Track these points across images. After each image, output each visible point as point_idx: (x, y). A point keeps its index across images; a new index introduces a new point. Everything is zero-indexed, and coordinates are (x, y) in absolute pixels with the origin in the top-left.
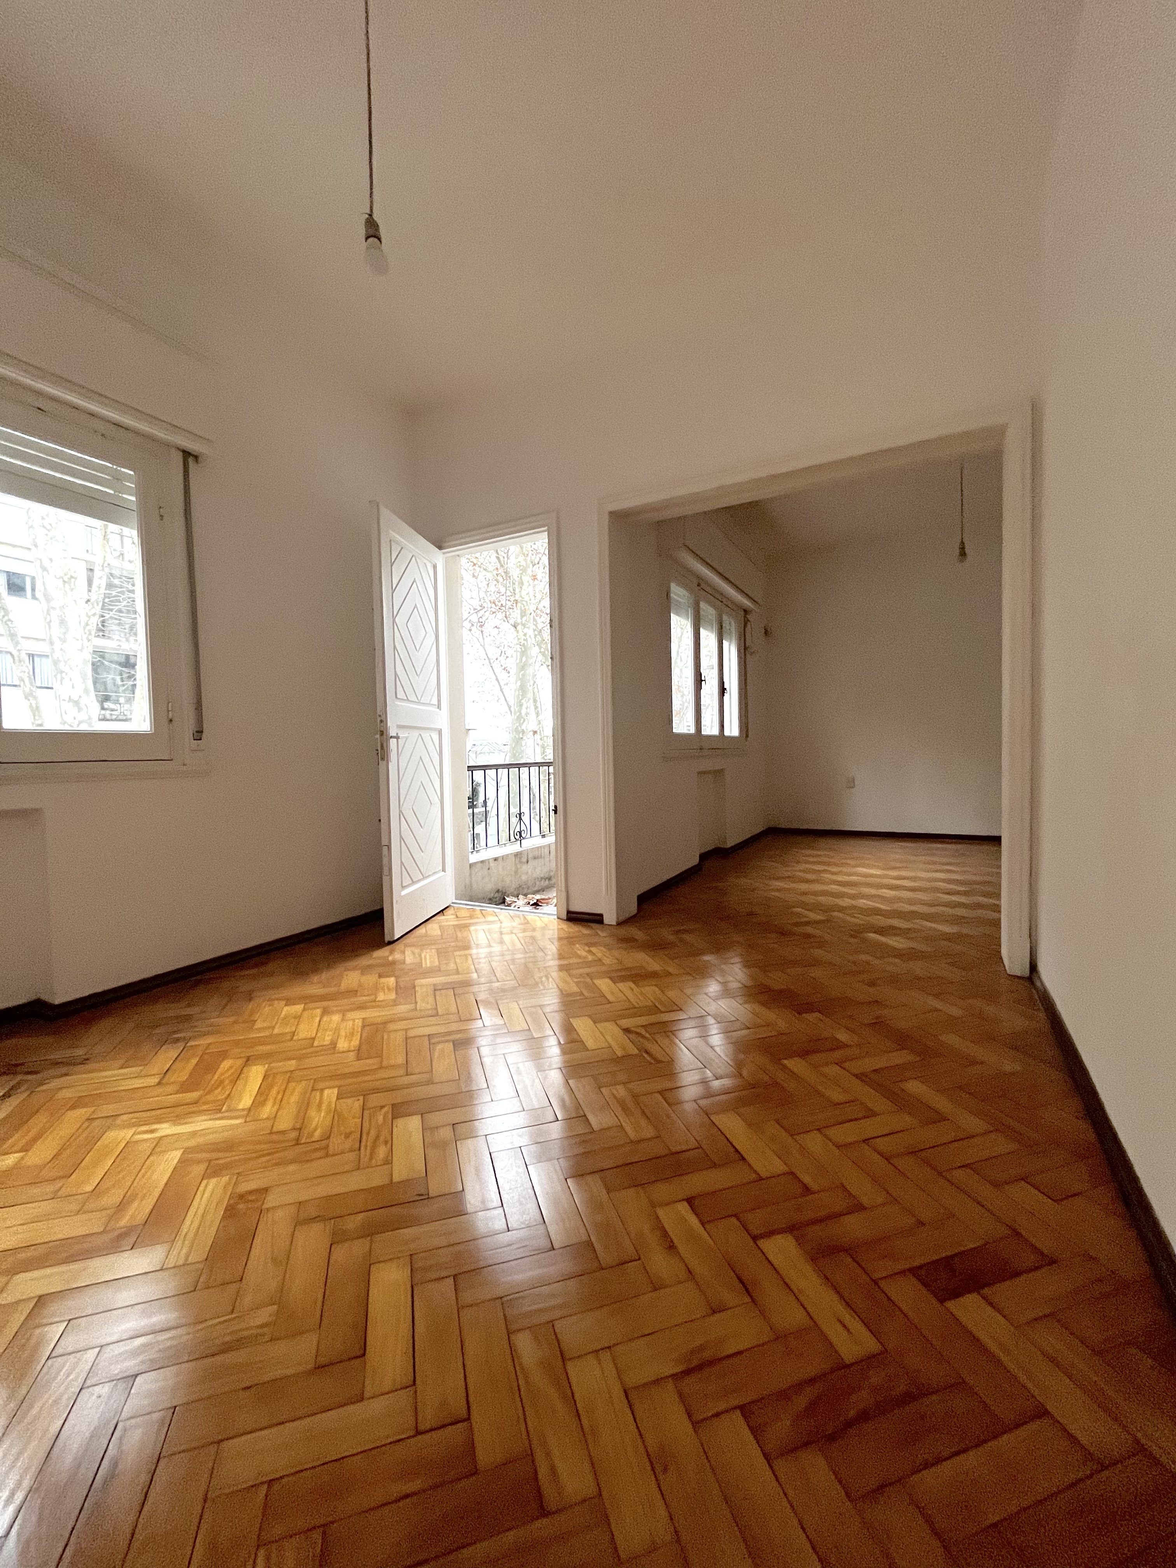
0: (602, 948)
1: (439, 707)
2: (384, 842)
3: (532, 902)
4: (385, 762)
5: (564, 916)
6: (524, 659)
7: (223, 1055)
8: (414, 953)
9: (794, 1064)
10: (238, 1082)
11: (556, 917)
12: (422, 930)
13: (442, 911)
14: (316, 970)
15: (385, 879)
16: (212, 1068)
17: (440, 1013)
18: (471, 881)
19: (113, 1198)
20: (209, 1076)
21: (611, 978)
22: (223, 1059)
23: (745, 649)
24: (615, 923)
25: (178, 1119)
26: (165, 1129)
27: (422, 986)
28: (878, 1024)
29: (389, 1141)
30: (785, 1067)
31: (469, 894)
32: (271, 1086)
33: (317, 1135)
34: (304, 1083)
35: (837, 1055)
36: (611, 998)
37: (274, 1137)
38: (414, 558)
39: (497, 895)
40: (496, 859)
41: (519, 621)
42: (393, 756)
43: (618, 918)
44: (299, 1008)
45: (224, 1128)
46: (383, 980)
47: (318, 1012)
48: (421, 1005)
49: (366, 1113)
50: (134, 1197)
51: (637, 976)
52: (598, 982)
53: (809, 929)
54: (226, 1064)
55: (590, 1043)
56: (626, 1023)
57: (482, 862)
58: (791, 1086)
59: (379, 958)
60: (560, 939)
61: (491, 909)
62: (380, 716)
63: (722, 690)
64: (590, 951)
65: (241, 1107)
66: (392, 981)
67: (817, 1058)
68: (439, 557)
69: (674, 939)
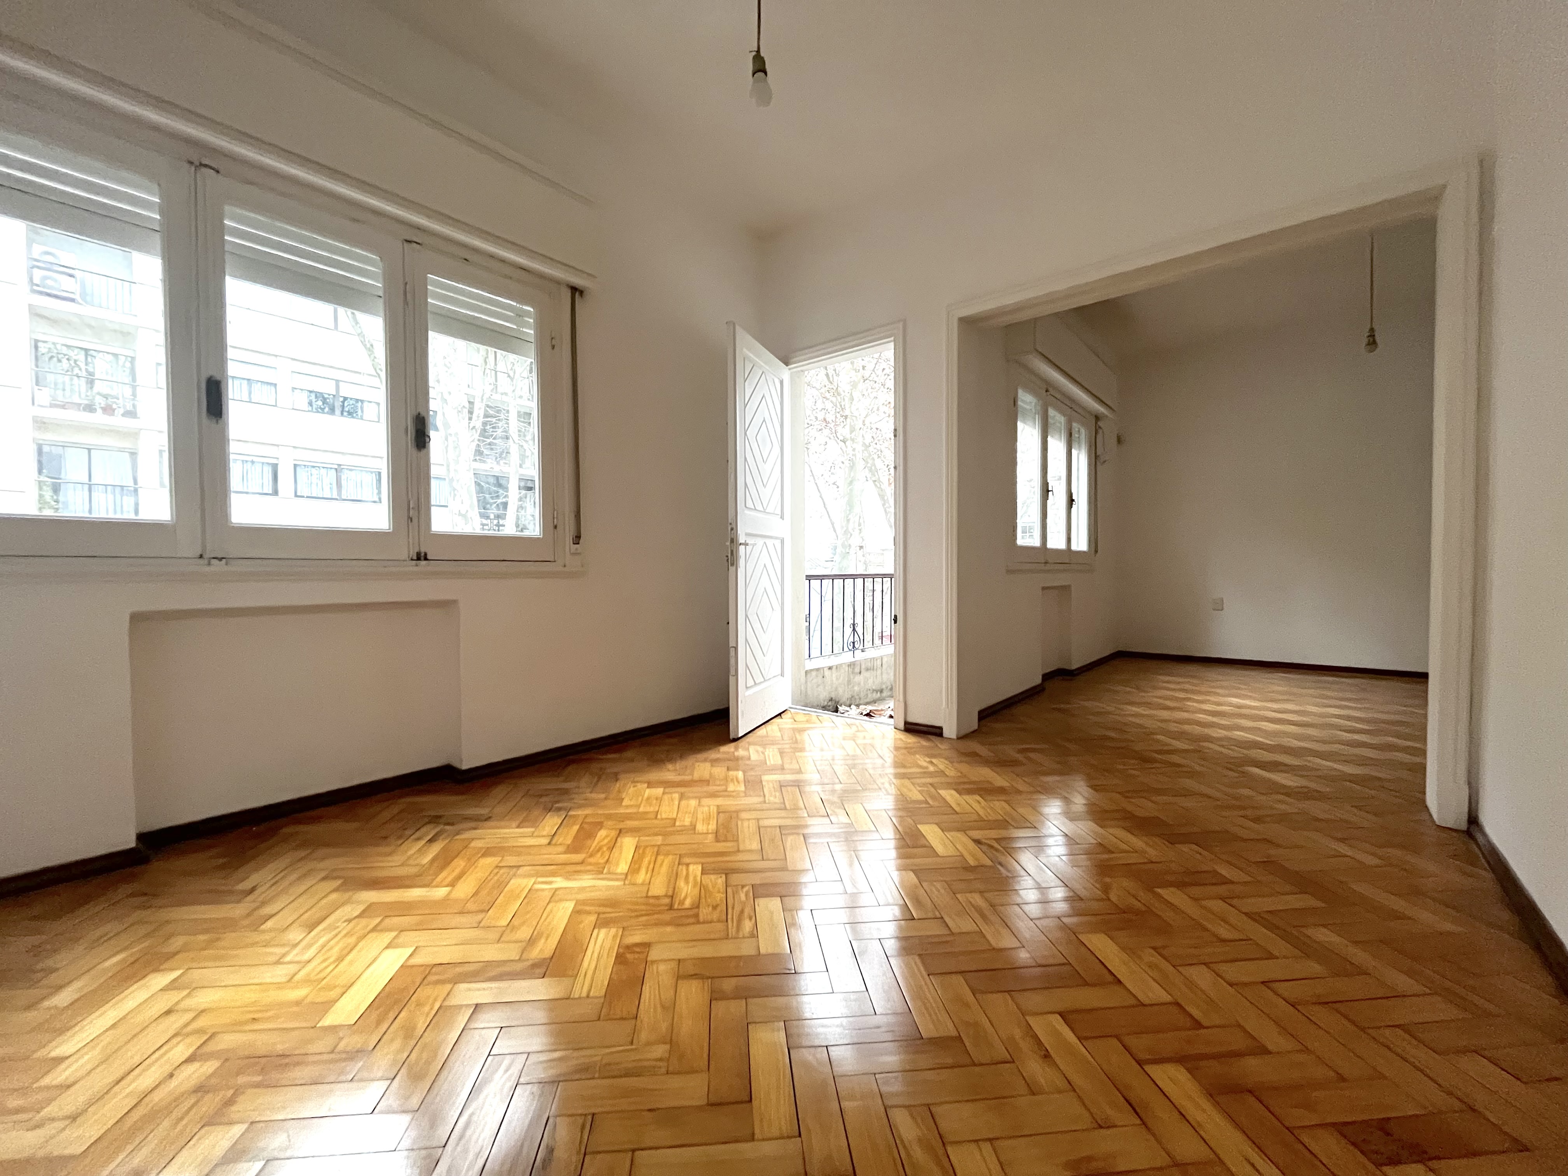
0: (943, 760)
1: (782, 517)
2: (732, 644)
3: (865, 713)
4: (734, 568)
5: (902, 726)
6: (852, 474)
7: (600, 825)
8: (757, 751)
9: (1168, 893)
10: (614, 850)
11: (893, 727)
12: (762, 732)
13: (780, 714)
14: (671, 760)
15: (732, 680)
16: (591, 835)
17: (788, 807)
18: (806, 689)
19: (524, 933)
20: (589, 842)
21: (956, 790)
22: (600, 830)
23: (1096, 457)
24: (954, 736)
25: (568, 876)
26: (559, 882)
27: (768, 781)
28: (1268, 864)
29: (753, 916)
30: (1160, 896)
31: (803, 700)
32: (642, 857)
33: (688, 903)
34: (671, 857)
35: (1222, 890)
36: (957, 809)
37: (651, 901)
38: (763, 375)
39: (830, 703)
40: (830, 668)
41: (848, 436)
42: (742, 562)
43: (958, 732)
44: (659, 791)
45: (608, 888)
46: (731, 773)
47: (676, 796)
48: (770, 798)
49: (729, 890)
50: (540, 935)
51: (985, 790)
52: (943, 792)
53: (1175, 759)
54: (602, 833)
55: (940, 849)
56: (977, 834)
57: (818, 670)
58: (1168, 915)
59: (724, 753)
60: (897, 749)
61: (828, 716)
62: (731, 524)
63: (1071, 501)
64: (932, 763)
65: (619, 870)
66: (740, 774)
67: (1196, 891)
68: (785, 373)
69: (1020, 757)
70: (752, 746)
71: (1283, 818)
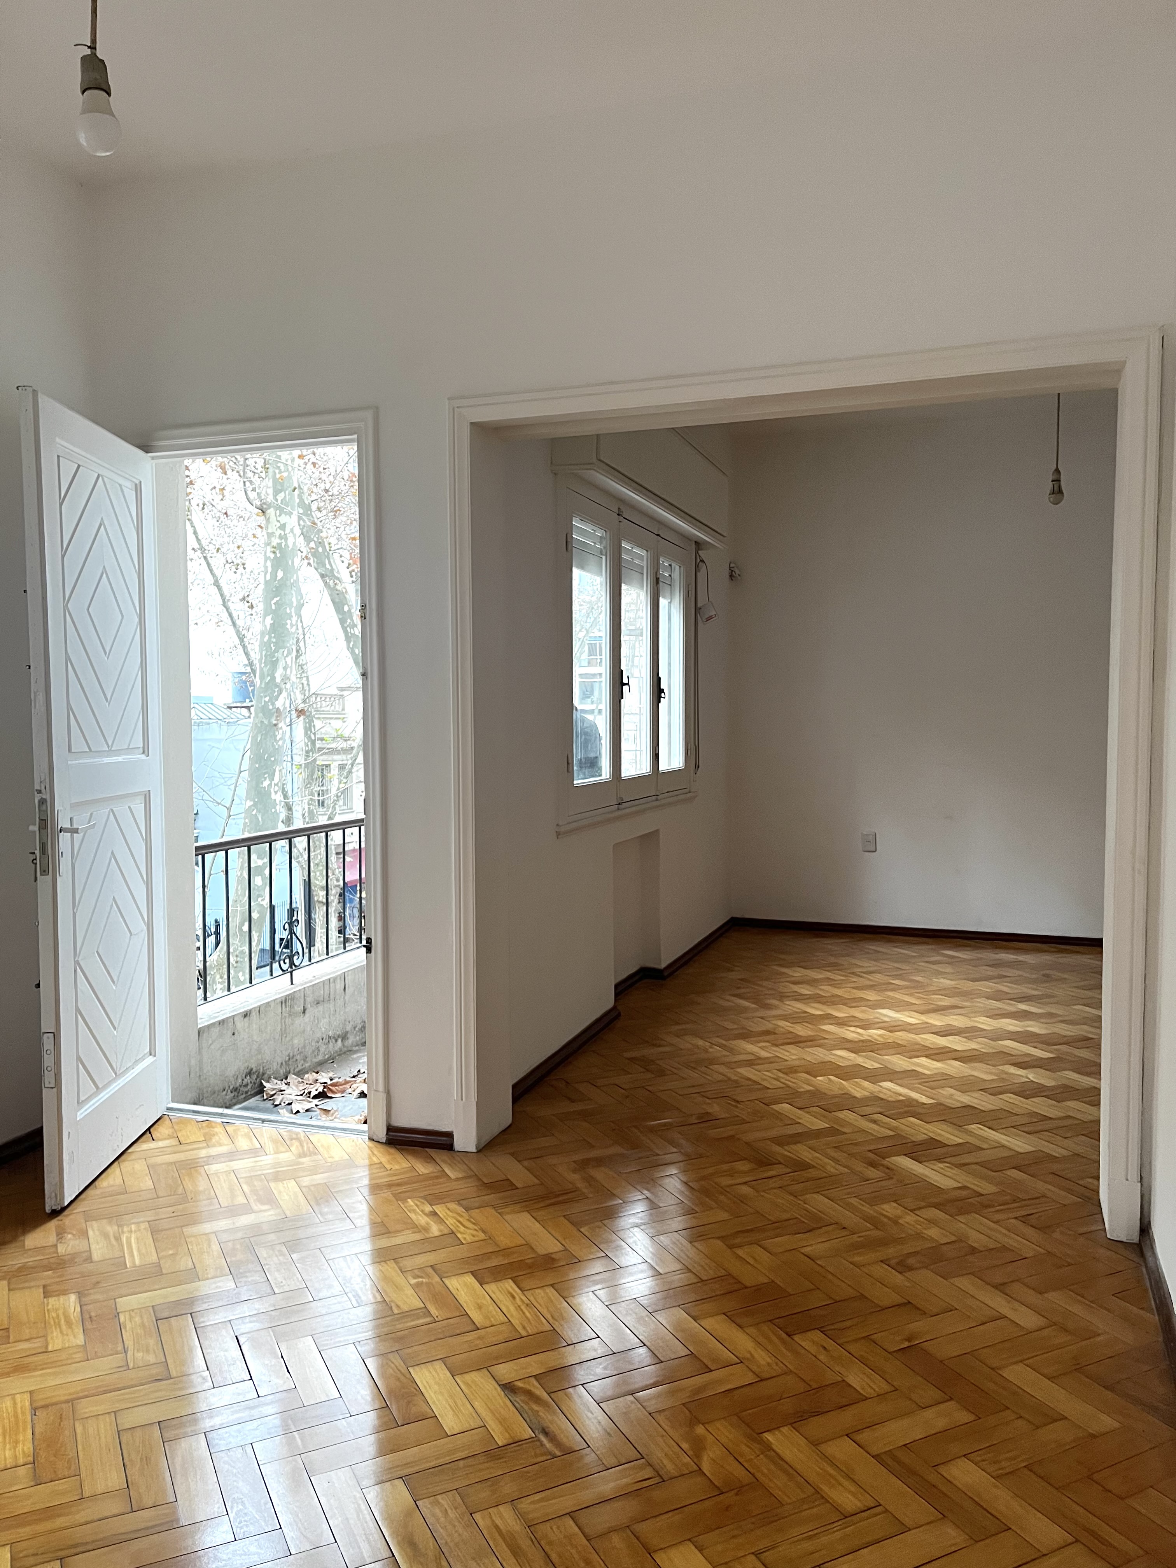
0: (453, 1206)
1: (146, 750)
2: (46, 1025)
3: (314, 1091)
4: (49, 878)
5: (382, 1135)
6: (280, 574)
8: (106, 1236)
11: (367, 1139)
13: (148, 1130)
15: (47, 1096)
18: (201, 1062)
21: (474, 1273)
23: (697, 610)
24: (474, 1150)
27: (132, 1310)
28: (910, 1352)
36: (478, 1318)
38: (100, 480)
39: (247, 1083)
40: (246, 1015)
41: (270, 499)
42: (64, 865)
43: (479, 1138)
46: (52, 1301)
48: (137, 1356)
51: (521, 1267)
52: (453, 1284)
55: (450, 1423)
56: (507, 1371)
57: (222, 1023)
60: (375, 1188)
62: (39, 792)
63: (658, 693)
64: (435, 1216)
66: (72, 1303)
68: (145, 471)
70: (95, 1224)
71: (933, 1256)
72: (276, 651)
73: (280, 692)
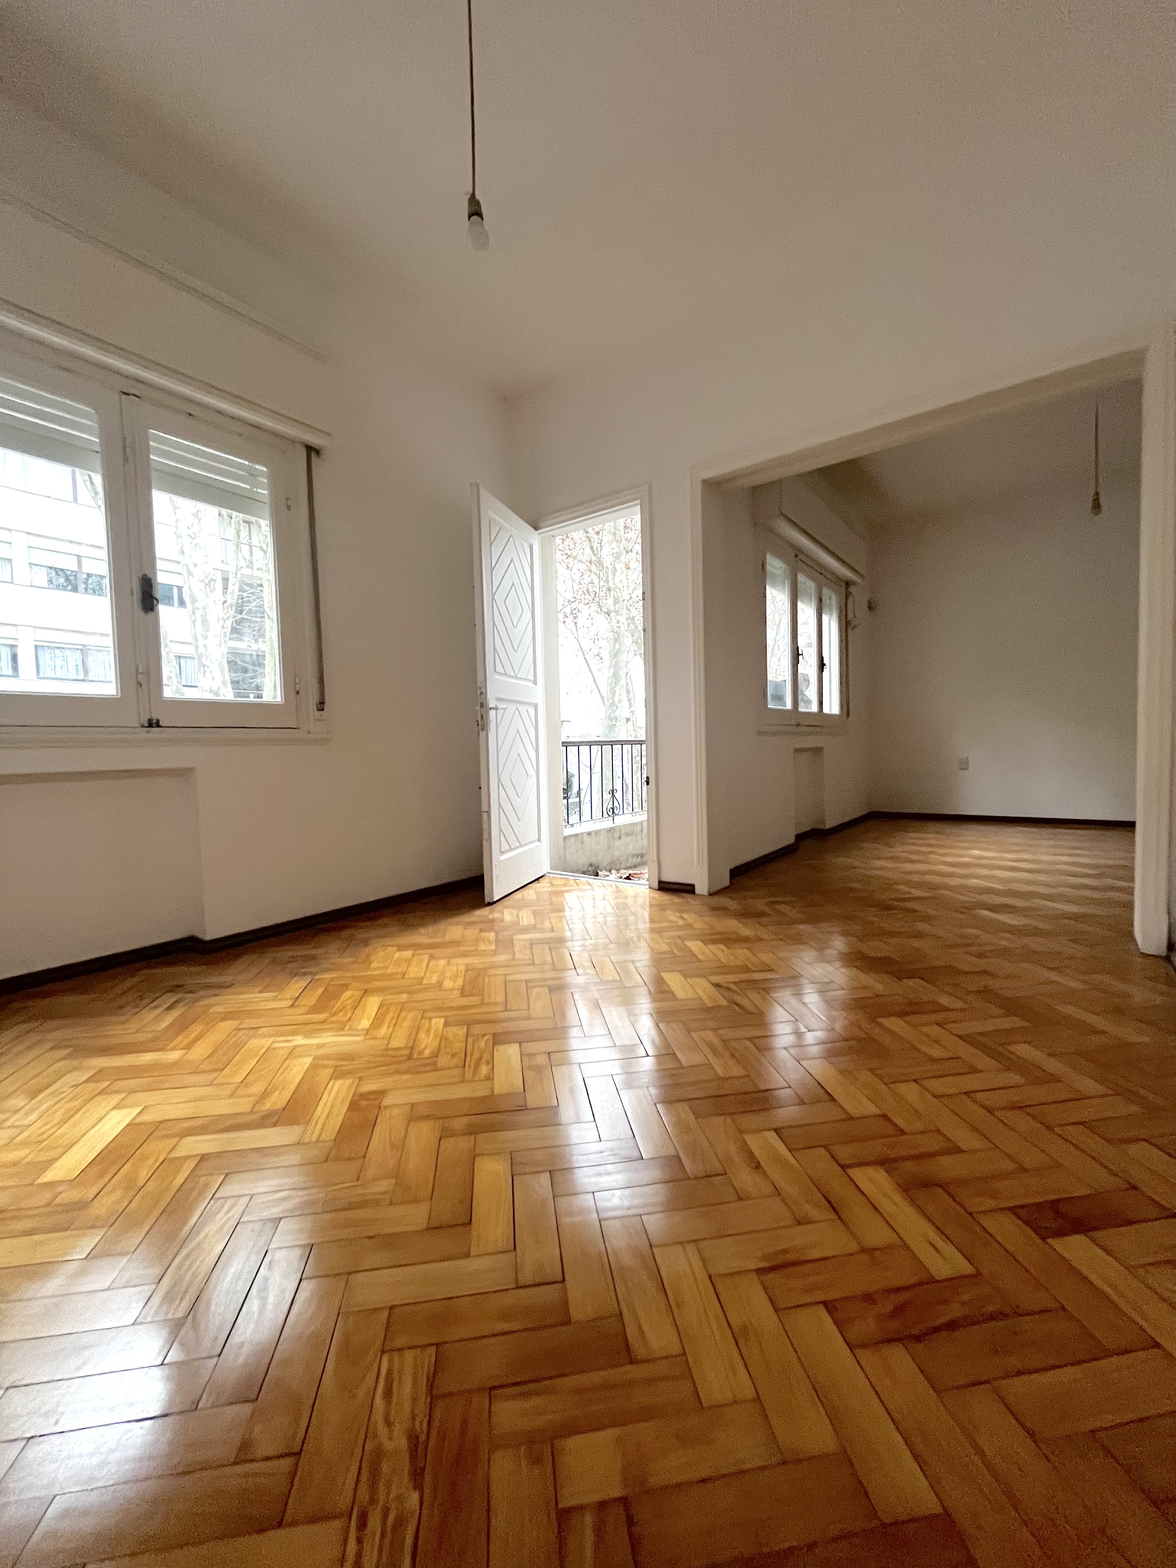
0: (693, 915)
1: (535, 683)
2: (484, 808)
3: (624, 876)
4: (484, 733)
5: (656, 885)
6: (617, 646)
7: (346, 987)
8: (512, 914)
9: (892, 1023)
10: (358, 1009)
11: (648, 887)
12: (518, 895)
13: (538, 879)
14: (423, 925)
15: (485, 844)
16: (336, 996)
17: (536, 963)
18: (565, 852)
19: (257, 1088)
20: (332, 1003)
21: (701, 941)
22: (345, 990)
23: (847, 623)
24: (706, 893)
25: (308, 1034)
26: (299, 1040)
27: (520, 940)
28: (985, 993)
29: (491, 1062)
30: (880, 1025)
31: (562, 864)
32: (386, 1012)
33: (427, 1053)
34: (413, 1014)
35: (939, 1016)
36: (701, 957)
37: (390, 1053)
38: (511, 538)
39: (590, 868)
40: (589, 834)
41: (612, 608)
42: (492, 726)
43: (710, 887)
44: (409, 953)
45: (348, 1043)
46: (483, 934)
47: (426, 957)
48: (518, 955)
49: (470, 1040)
50: (275, 1088)
51: (730, 940)
52: (690, 944)
53: (912, 905)
54: (348, 994)
55: (680, 994)
56: (717, 979)
57: (576, 835)
58: (887, 1040)
59: (479, 916)
60: (651, 906)
61: (584, 879)
62: (480, 688)
63: (822, 666)
64: (682, 918)
65: (360, 1027)
66: (492, 935)
67: (916, 1018)
68: (535, 538)
69: (767, 909)
70: (508, 910)
71: (1004, 953)
72: (615, 686)
73: (617, 707)
